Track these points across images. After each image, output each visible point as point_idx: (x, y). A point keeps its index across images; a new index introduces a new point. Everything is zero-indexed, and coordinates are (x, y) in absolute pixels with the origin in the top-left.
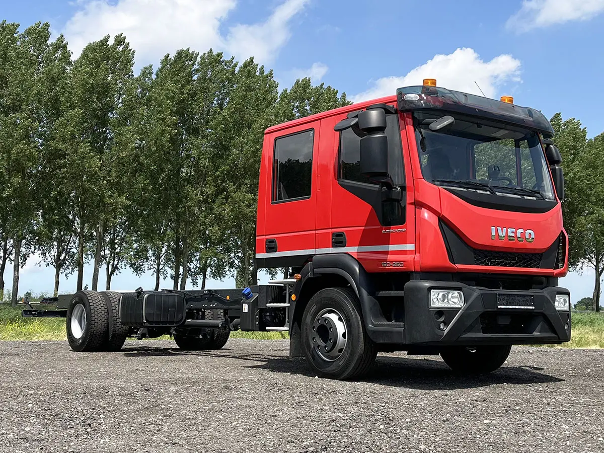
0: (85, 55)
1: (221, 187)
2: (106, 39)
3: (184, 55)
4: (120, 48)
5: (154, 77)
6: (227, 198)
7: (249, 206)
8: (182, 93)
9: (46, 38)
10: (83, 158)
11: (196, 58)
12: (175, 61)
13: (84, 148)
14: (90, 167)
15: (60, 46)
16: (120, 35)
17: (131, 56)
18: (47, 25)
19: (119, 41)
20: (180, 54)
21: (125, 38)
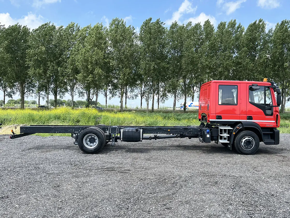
0: (248, 29)
2: (256, 22)
3: (284, 22)
4: (261, 23)
5: (273, 32)
8: (283, 36)
9: (235, 25)
10: (247, 64)
12: (281, 25)
13: (248, 60)
15: (239, 27)
16: (261, 19)
17: (265, 26)
18: (235, 20)
19: (260, 21)
20: (283, 22)
21: (262, 20)
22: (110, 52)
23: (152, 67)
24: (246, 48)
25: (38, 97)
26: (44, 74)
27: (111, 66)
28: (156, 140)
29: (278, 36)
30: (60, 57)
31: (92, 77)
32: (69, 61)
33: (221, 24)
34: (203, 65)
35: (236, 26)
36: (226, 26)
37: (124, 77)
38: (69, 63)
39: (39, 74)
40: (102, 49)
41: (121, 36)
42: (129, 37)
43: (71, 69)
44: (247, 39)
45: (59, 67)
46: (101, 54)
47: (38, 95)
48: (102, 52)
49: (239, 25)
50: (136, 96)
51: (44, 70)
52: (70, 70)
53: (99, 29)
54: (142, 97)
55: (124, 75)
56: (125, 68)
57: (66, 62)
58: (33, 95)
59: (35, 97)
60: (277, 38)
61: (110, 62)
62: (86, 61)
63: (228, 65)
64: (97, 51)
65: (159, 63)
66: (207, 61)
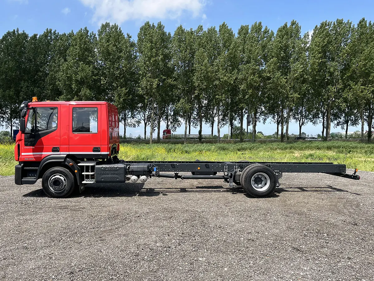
1: (347, 84)
4: (294, 27)
6: (350, 89)
7: (362, 92)
8: (324, 42)
10: (278, 79)
11: (331, 24)
12: (320, 28)
13: (278, 74)
14: (281, 82)
15: (266, 32)
16: (293, 21)
17: (299, 29)
18: (260, 23)
19: (293, 23)
20: (322, 24)
21: (296, 21)
22: (101, 66)
23: (156, 85)
24: (275, 59)
25: (10, 127)
26: (16, 97)
27: (102, 84)
28: (177, 179)
29: (316, 42)
30: (36, 74)
31: (78, 99)
32: (48, 79)
33: (242, 28)
34: (220, 81)
35: (262, 30)
36: (249, 31)
37: (119, 99)
38: (48, 82)
39: (9, 96)
40: (89, 63)
41: (115, 45)
42: (125, 47)
43: (50, 90)
44: (276, 47)
45: (35, 87)
46: (89, 69)
47: (10, 124)
48: (89, 66)
49: (266, 29)
50: (139, 122)
51: (16, 91)
52: (49, 92)
53: (83, 37)
54: (146, 124)
55: (119, 96)
56: (119, 87)
57: (44, 81)
58: (4, 124)
59: (6, 127)
60: (315, 45)
61: (101, 80)
62: (70, 79)
63: (253, 81)
64: (83, 66)
65: (165, 79)
66: (225, 76)
